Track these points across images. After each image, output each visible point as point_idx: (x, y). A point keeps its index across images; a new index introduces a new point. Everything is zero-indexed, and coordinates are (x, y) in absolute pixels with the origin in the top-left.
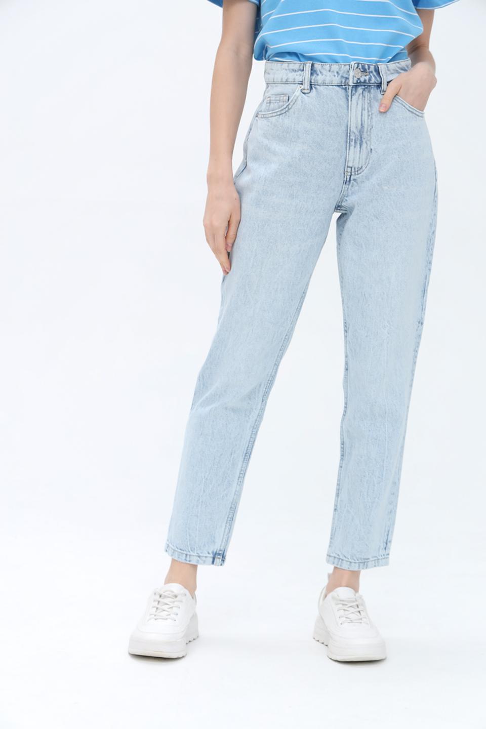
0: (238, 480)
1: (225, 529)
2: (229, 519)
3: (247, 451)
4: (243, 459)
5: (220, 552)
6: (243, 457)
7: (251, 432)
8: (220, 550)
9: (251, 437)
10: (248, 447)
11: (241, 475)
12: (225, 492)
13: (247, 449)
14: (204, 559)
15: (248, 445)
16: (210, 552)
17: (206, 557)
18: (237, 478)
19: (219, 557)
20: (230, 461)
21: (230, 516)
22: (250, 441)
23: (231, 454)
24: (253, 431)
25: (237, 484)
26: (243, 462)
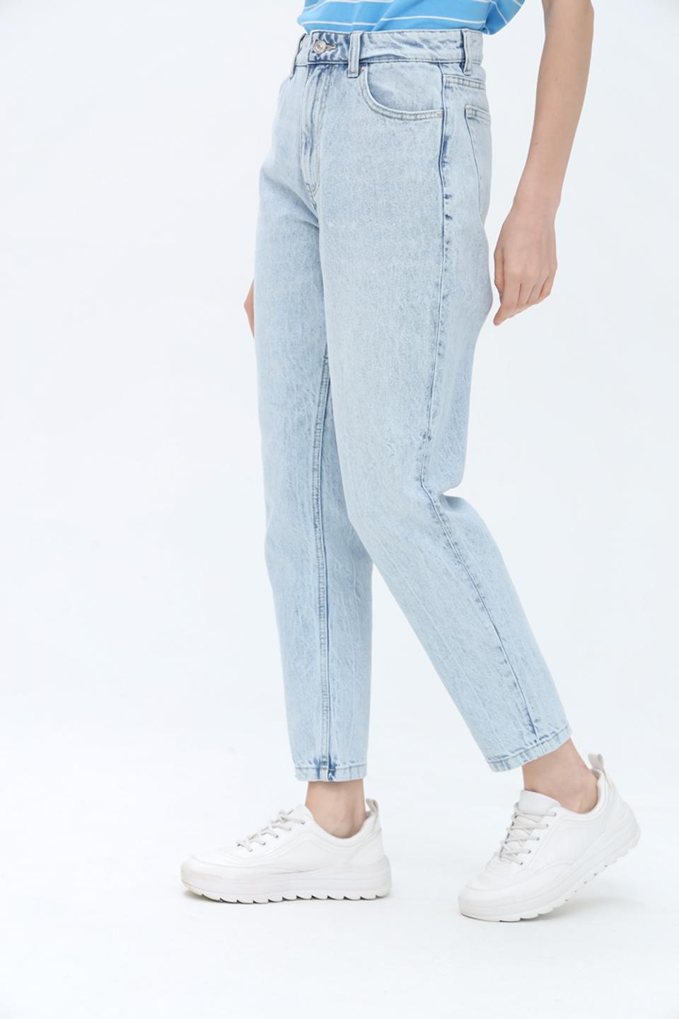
0: (321, 648)
1: (323, 724)
2: (325, 708)
3: (319, 604)
4: (318, 617)
5: (324, 760)
6: (318, 612)
7: (317, 575)
8: (323, 757)
9: (319, 583)
10: (319, 598)
11: (323, 640)
12: (308, 669)
13: (320, 601)
14: (305, 771)
15: (319, 594)
16: (312, 761)
17: (307, 769)
18: (319, 645)
19: (324, 767)
20: (298, 622)
21: (325, 704)
22: (319, 589)
23: (297, 612)
24: (319, 573)
25: (321, 654)
26: (320, 621)
